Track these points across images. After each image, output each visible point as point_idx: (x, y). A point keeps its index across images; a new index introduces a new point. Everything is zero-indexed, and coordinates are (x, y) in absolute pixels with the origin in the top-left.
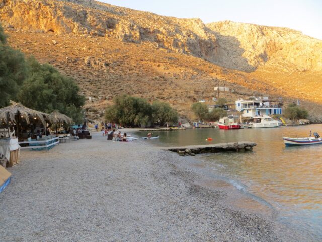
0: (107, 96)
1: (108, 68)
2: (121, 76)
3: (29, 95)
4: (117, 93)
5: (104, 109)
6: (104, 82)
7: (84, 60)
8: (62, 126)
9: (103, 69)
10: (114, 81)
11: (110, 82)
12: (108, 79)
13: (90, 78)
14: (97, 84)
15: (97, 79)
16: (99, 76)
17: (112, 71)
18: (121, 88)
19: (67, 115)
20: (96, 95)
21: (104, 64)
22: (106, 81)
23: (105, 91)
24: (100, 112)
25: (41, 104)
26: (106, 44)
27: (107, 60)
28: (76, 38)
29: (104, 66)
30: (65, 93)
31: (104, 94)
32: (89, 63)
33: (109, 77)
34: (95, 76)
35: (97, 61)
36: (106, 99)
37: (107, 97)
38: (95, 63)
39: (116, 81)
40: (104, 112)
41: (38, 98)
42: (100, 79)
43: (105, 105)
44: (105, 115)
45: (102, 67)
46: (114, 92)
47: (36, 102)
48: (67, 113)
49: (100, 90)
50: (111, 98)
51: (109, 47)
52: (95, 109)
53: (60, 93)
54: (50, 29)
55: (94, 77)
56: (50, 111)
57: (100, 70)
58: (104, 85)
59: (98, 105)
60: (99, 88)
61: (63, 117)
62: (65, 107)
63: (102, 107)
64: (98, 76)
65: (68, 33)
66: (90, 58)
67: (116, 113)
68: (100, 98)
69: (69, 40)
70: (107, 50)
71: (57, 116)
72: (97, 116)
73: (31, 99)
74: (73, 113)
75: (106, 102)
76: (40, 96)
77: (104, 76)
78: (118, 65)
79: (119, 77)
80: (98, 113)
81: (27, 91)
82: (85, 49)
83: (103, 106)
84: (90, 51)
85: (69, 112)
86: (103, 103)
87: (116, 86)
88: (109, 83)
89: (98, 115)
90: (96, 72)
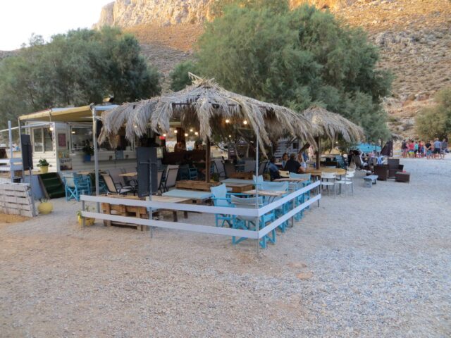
0: (417, 92)
1: (418, 45)
2: (444, 56)
3: (252, 61)
4: (437, 86)
5: (412, 116)
6: (410, 71)
7: (374, 39)
8: (335, 145)
9: (408, 48)
10: (430, 67)
11: (422, 69)
12: (418, 64)
13: (385, 67)
14: (397, 75)
15: (397, 67)
16: (401, 61)
17: (427, 49)
18: (446, 77)
19: (346, 116)
20: (396, 93)
21: (410, 39)
22: (415, 68)
23: (413, 84)
24: (404, 122)
25: (281, 85)
26: (413, 7)
27: (416, 33)
28: (362, 10)
29: (411, 45)
30: (342, 60)
31: (412, 89)
32: (383, 43)
33: (420, 61)
34: (395, 62)
35: (398, 38)
36: (415, 98)
37: (417, 95)
38: (394, 41)
39: (434, 65)
40: (412, 121)
41: (273, 68)
42: (402, 66)
43: (413, 108)
44: (416, 127)
45: (406, 45)
46: (432, 85)
47: (268, 80)
48: (347, 111)
49: (402, 83)
50: (424, 95)
51: (421, 12)
52: (394, 116)
53: (330, 61)
54: (324, 5)
55: (393, 64)
56: (301, 106)
57: (403, 51)
58: (410, 74)
59: (399, 109)
60: (401, 81)
61: (336, 122)
62: (343, 98)
63: (407, 113)
64: (399, 62)
65: (349, 5)
66: (385, 35)
67: (443, 121)
68: (403, 98)
69: (350, 14)
70: (415, 17)
71: (318, 119)
72: (398, 129)
73: (255, 74)
74: (363, 113)
75: (415, 104)
76: (275, 61)
77: (410, 60)
78: (438, 37)
79: (440, 59)
80: (401, 124)
81: (247, 52)
82: (375, 22)
83: (410, 111)
84: (385, 23)
85: (353, 111)
86: (410, 106)
87: (434, 75)
88: (419, 71)
89: (401, 127)
90: (395, 55)
